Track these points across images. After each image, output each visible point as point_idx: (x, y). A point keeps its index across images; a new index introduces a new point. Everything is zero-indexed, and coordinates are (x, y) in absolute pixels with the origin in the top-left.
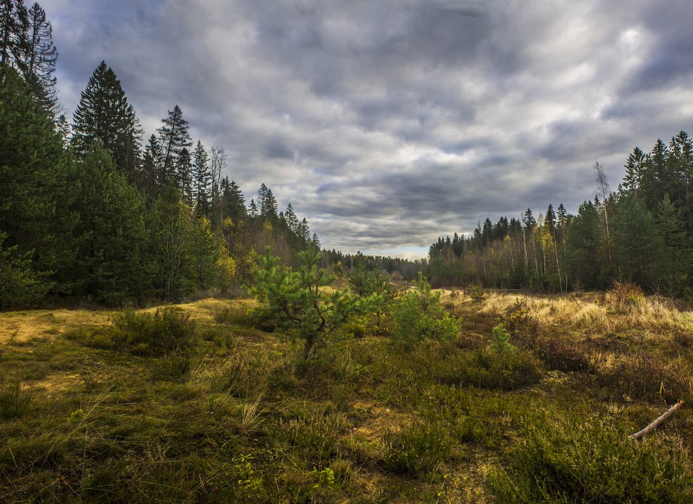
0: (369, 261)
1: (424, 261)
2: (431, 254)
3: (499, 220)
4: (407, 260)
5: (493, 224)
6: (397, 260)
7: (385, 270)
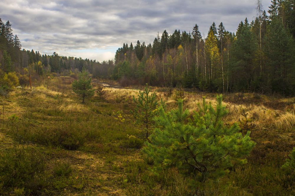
0: (64, 61)
1: (110, 62)
2: (117, 56)
3: (174, 33)
4: (95, 61)
5: (169, 35)
6: (87, 60)
7: (77, 69)
